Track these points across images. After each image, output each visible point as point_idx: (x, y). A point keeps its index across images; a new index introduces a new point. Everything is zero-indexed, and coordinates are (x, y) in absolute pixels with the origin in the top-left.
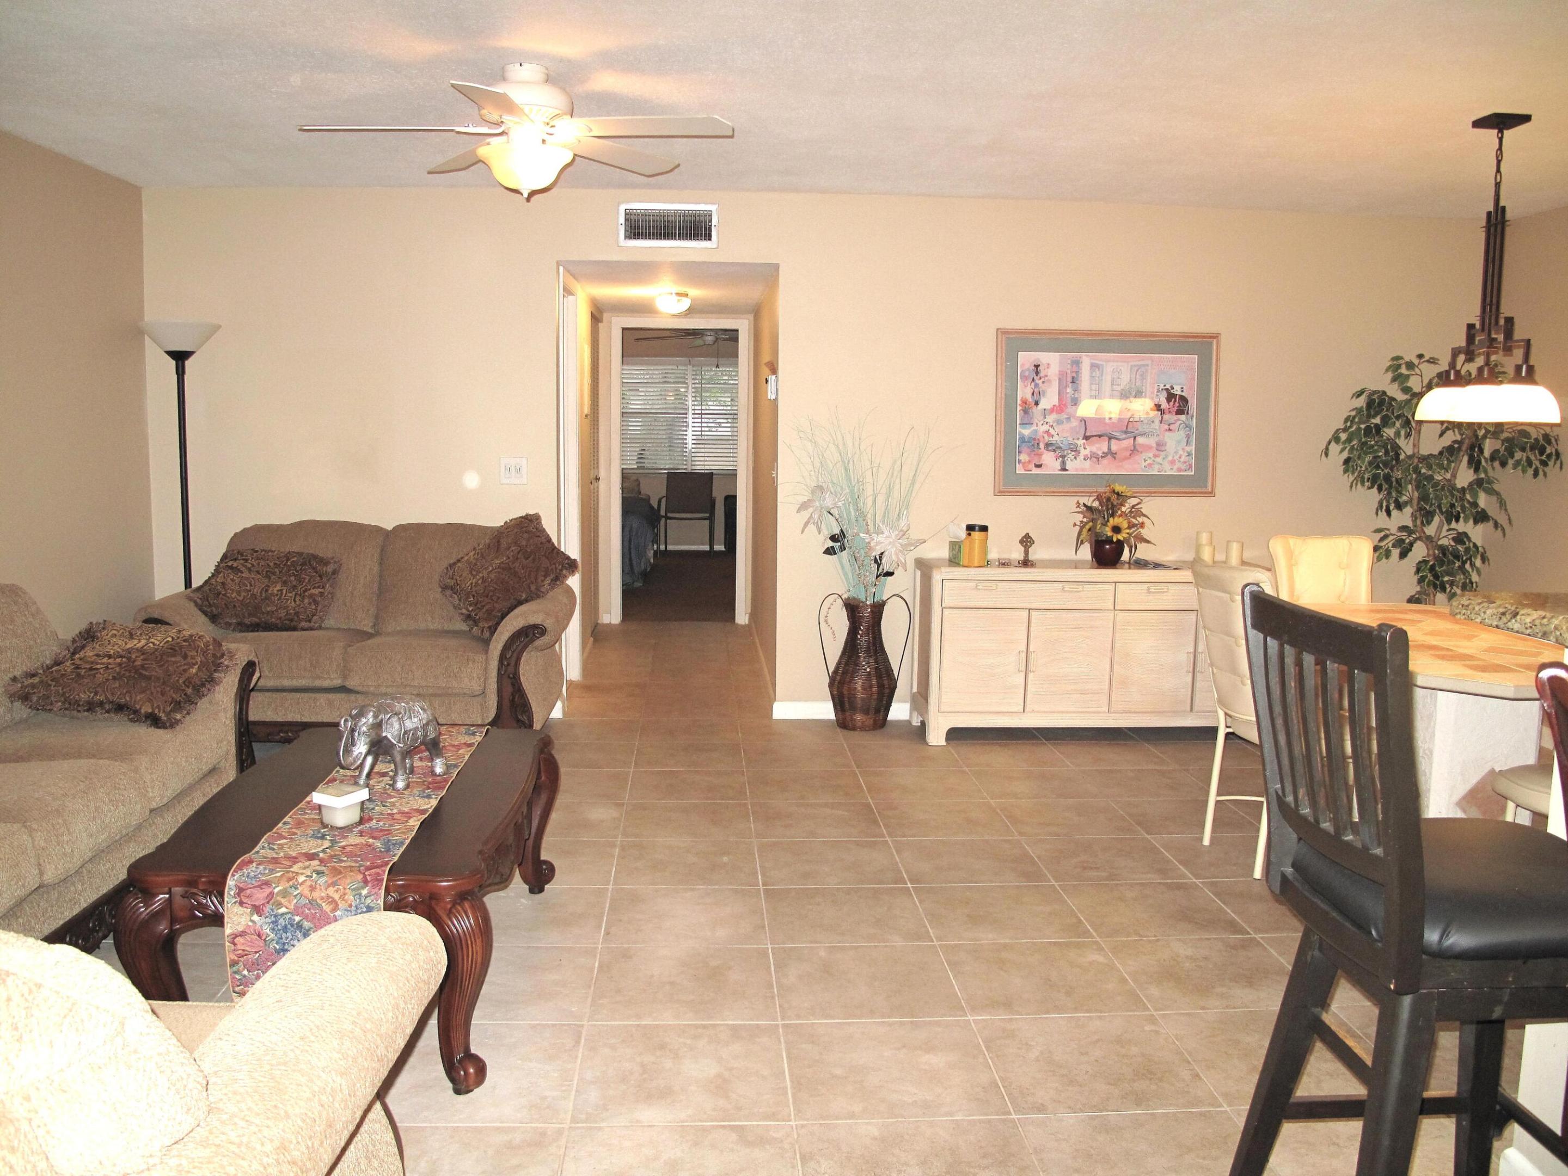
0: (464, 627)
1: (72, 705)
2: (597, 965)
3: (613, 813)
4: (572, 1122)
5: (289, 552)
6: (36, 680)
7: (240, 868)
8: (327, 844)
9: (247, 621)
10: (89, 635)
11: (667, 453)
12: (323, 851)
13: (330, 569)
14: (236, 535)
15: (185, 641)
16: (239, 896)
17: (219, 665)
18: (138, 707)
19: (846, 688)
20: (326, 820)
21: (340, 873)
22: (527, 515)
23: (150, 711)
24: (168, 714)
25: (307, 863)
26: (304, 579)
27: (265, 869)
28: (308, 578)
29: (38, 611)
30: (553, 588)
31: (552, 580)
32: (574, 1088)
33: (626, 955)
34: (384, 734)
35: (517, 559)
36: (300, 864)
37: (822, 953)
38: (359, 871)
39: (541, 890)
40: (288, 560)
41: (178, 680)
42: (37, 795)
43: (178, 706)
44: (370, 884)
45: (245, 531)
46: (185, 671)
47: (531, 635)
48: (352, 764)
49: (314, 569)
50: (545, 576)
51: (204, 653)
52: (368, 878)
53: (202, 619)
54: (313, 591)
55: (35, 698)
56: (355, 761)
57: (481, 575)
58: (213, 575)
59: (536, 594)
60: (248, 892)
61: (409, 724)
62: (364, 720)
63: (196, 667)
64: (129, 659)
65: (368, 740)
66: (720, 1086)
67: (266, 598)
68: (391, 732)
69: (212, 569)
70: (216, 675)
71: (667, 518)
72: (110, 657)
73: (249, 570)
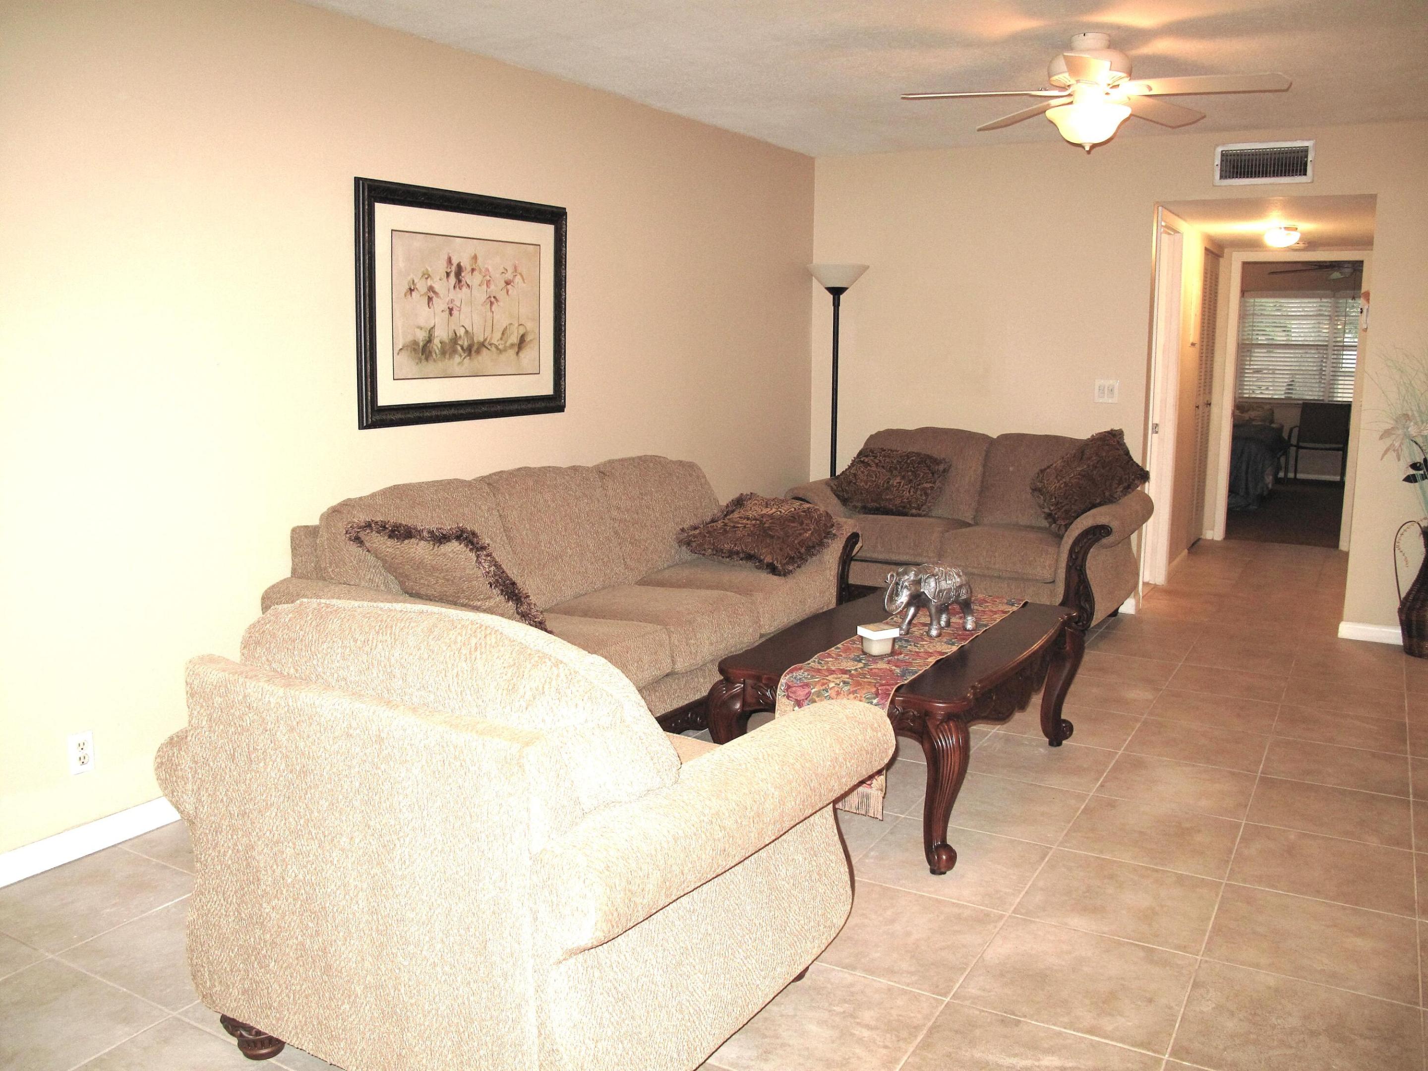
0: (1045, 524)
1: (718, 551)
2: (1083, 807)
3: (1149, 695)
4: (1014, 912)
5: (909, 453)
6: (697, 531)
7: (791, 672)
8: (861, 665)
9: (869, 505)
10: (739, 502)
11: (1317, 385)
12: (856, 670)
13: (941, 467)
14: (871, 436)
15: (804, 512)
16: (787, 691)
17: (829, 533)
18: (762, 557)
19: (1414, 613)
20: (866, 650)
21: (861, 685)
22: (1112, 430)
23: (771, 561)
24: (783, 565)
25: (840, 676)
26: (919, 475)
27: (808, 675)
28: (922, 474)
29: (706, 482)
30: (1125, 495)
31: (1124, 489)
32: (1026, 890)
33: (1111, 805)
34: (922, 590)
35: (1096, 467)
36: (835, 676)
37: (1292, 837)
38: (875, 686)
39: (1059, 744)
40: (908, 458)
41: (794, 541)
42: (678, 609)
43: (792, 560)
44: (880, 696)
45: (879, 434)
46: (800, 534)
47: (1098, 535)
48: (894, 611)
49: (929, 467)
50: (1119, 484)
51: (818, 522)
52: (880, 691)
53: (835, 500)
54: (926, 485)
55: (694, 544)
56: (897, 609)
57: (1064, 480)
58: (850, 467)
59: (1109, 500)
60: (794, 689)
61: (944, 585)
62: (906, 577)
63: (810, 532)
64: (761, 522)
65: (908, 593)
66: (1148, 916)
67: (887, 488)
68: (929, 588)
69: (849, 463)
70: (825, 540)
71: (1298, 447)
72: (748, 519)
73: (877, 465)
